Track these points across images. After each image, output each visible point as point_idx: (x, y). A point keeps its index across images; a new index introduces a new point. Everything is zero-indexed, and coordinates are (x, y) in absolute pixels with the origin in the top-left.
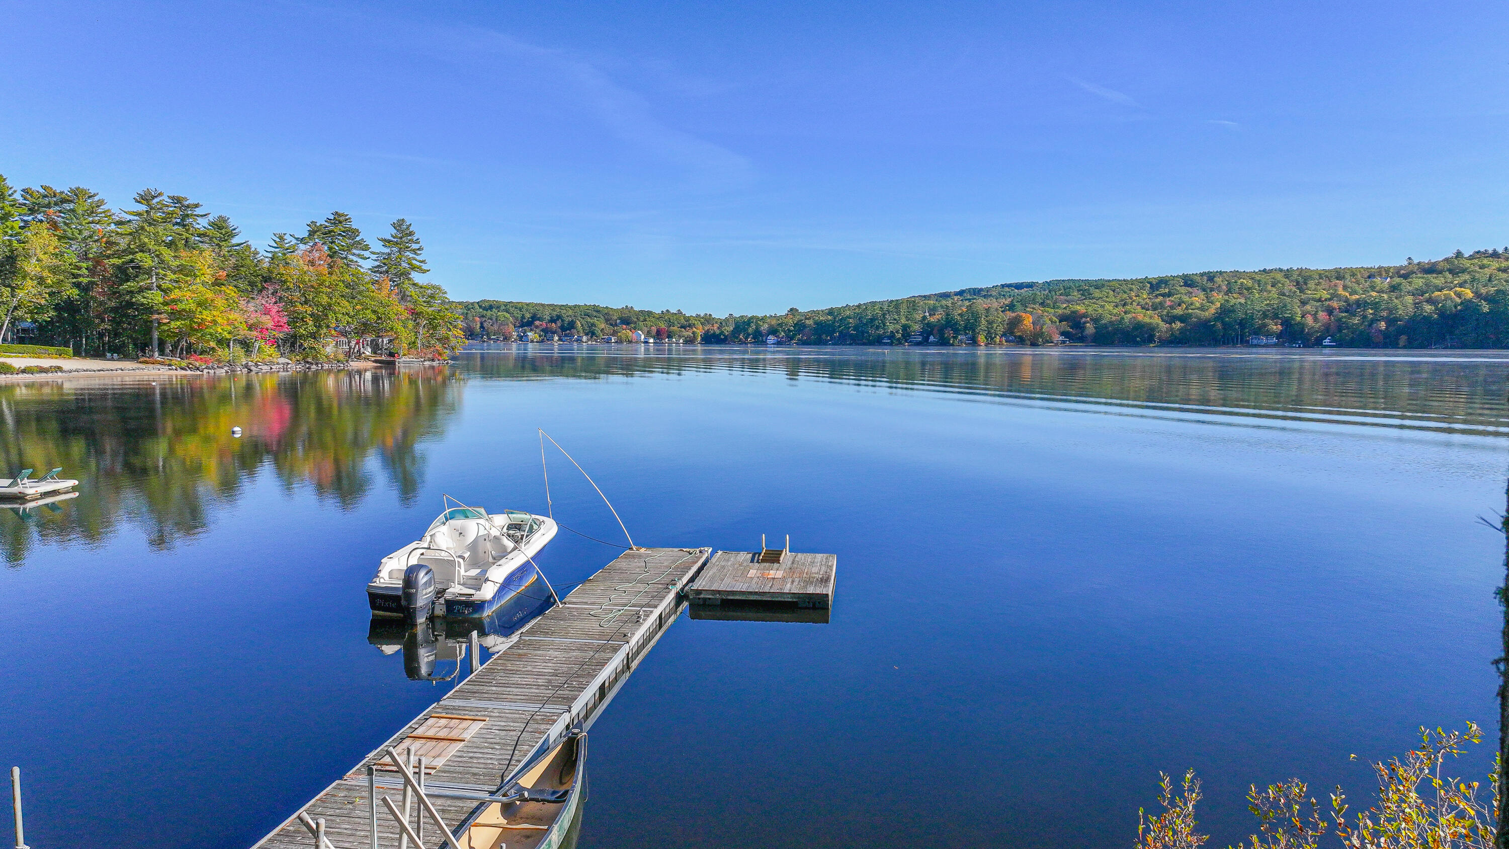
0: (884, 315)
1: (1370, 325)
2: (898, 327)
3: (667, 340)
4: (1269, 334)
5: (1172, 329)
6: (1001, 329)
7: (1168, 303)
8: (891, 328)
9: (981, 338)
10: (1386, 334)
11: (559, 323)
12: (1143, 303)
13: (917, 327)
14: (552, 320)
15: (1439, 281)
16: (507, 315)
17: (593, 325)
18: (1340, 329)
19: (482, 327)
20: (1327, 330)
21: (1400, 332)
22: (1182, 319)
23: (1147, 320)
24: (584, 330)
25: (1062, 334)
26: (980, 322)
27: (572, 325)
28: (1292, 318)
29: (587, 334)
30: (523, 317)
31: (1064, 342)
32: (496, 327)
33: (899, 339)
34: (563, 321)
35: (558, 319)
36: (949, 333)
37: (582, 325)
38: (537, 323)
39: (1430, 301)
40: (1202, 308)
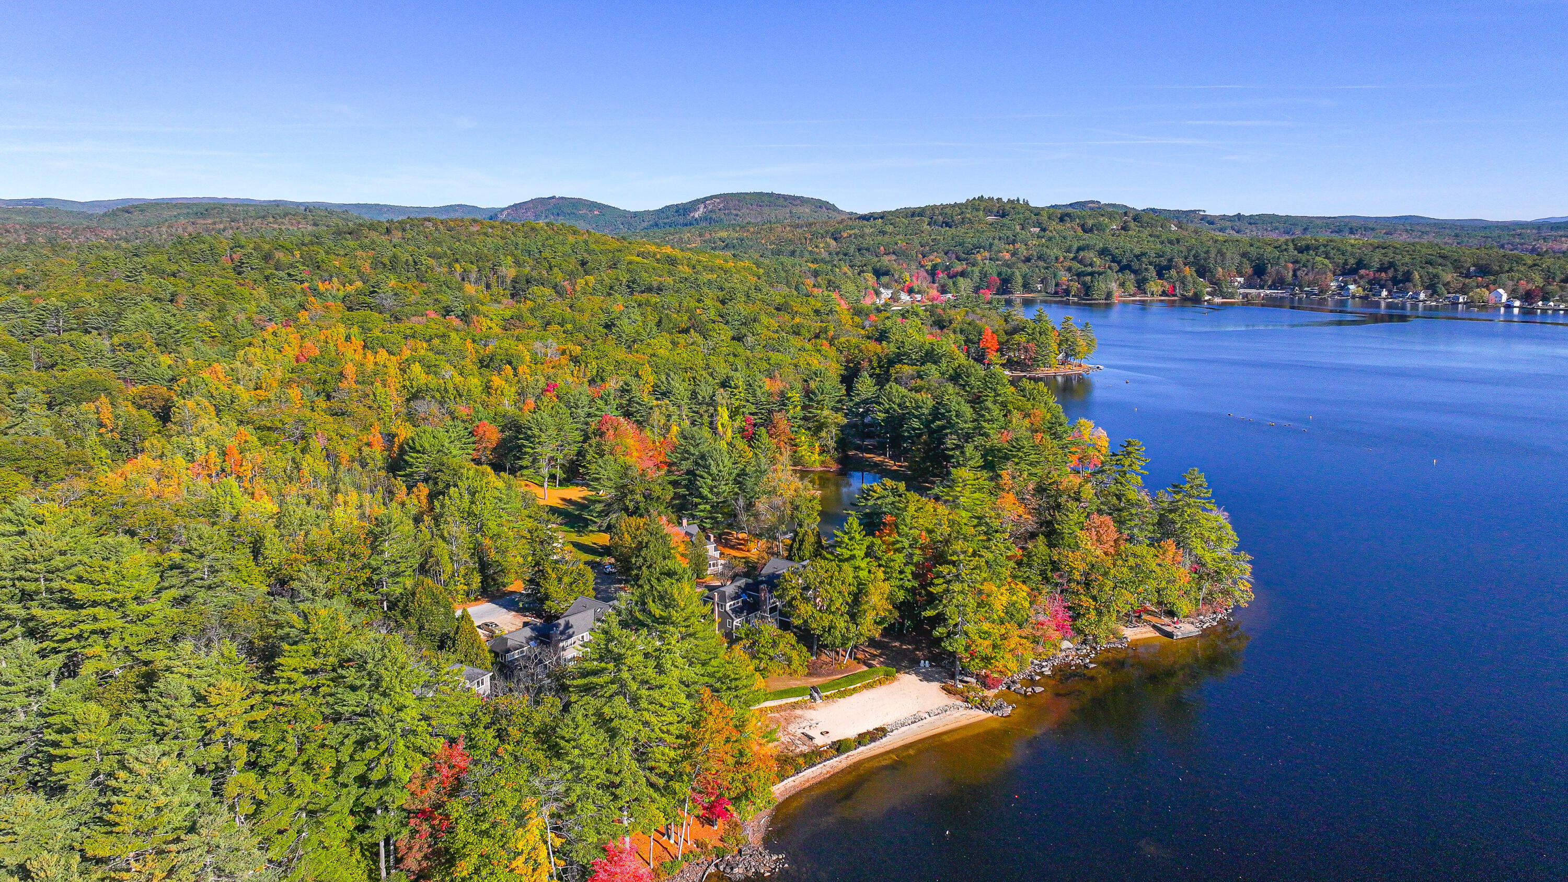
3: (1540, 303)
11: (1391, 273)
14: (1382, 269)
16: (1326, 261)
17: (1436, 276)
19: (1295, 275)
24: (1422, 282)
27: (1408, 277)
29: (1427, 288)
30: (1346, 263)
32: (1311, 277)
34: (1396, 270)
35: (1389, 268)
37: (1421, 277)
38: (1362, 272)
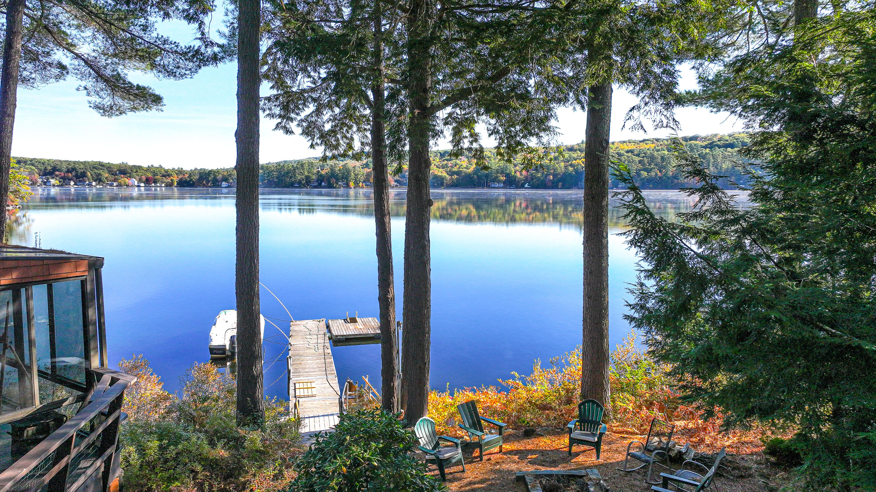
0: (294, 170)
1: (546, 177)
2: (303, 177)
3: (153, 184)
4: (499, 182)
5: (452, 179)
6: (362, 178)
7: (450, 165)
8: (299, 177)
9: (352, 184)
10: (552, 182)
11: (74, 173)
12: (437, 164)
13: (314, 177)
14: (68, 171)
15: (575, 155)
16: (33, 168)
17: (100, 174)
18: (532, 179)
20: (526, 180)
21: (559, 180)
22: (458, 173)
23: (440, 174)
24: (93, 178)
25: (396, 181)
26: (351, 174)
27: (84, 175)
28: (510, 174)
29: (95, 181)
30: (46, 169)
31: (396, 186)
33: (304, 185)
34: (77, 172)
35: (72, 171)
36: (333, 180)
37: (91, 175)
38: (57, 173)
39: (571, 165)
40: (467, 168)
